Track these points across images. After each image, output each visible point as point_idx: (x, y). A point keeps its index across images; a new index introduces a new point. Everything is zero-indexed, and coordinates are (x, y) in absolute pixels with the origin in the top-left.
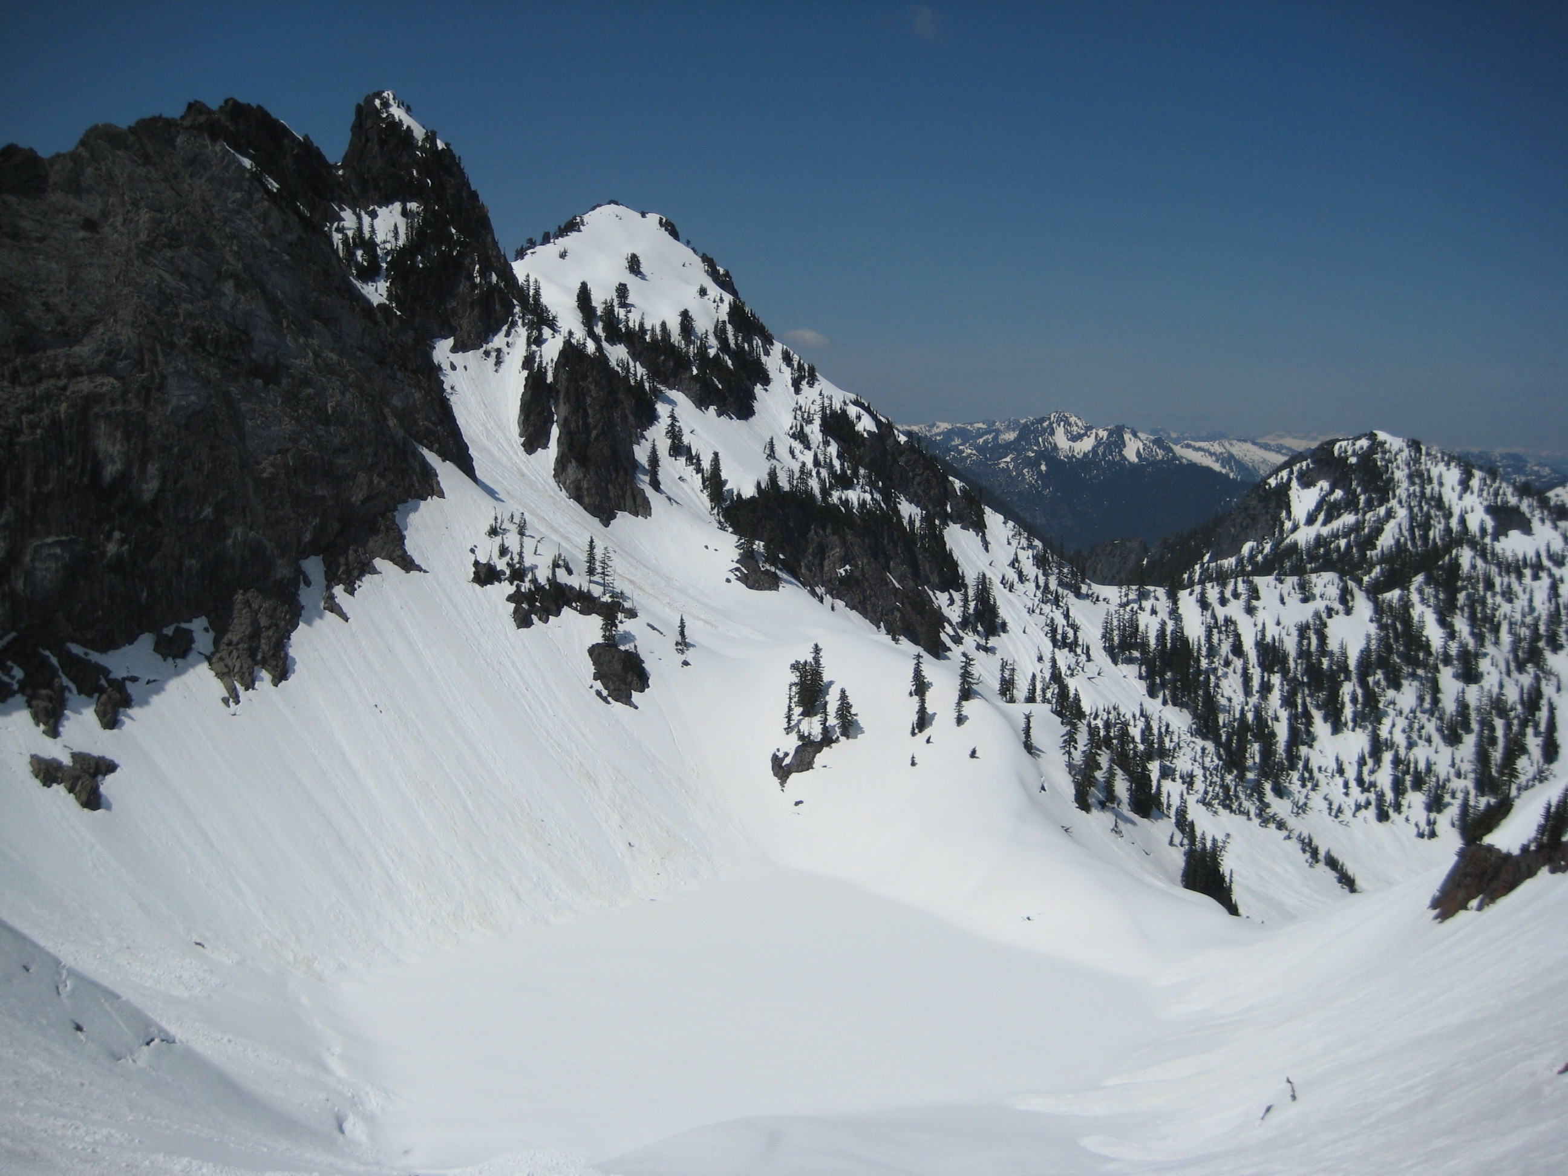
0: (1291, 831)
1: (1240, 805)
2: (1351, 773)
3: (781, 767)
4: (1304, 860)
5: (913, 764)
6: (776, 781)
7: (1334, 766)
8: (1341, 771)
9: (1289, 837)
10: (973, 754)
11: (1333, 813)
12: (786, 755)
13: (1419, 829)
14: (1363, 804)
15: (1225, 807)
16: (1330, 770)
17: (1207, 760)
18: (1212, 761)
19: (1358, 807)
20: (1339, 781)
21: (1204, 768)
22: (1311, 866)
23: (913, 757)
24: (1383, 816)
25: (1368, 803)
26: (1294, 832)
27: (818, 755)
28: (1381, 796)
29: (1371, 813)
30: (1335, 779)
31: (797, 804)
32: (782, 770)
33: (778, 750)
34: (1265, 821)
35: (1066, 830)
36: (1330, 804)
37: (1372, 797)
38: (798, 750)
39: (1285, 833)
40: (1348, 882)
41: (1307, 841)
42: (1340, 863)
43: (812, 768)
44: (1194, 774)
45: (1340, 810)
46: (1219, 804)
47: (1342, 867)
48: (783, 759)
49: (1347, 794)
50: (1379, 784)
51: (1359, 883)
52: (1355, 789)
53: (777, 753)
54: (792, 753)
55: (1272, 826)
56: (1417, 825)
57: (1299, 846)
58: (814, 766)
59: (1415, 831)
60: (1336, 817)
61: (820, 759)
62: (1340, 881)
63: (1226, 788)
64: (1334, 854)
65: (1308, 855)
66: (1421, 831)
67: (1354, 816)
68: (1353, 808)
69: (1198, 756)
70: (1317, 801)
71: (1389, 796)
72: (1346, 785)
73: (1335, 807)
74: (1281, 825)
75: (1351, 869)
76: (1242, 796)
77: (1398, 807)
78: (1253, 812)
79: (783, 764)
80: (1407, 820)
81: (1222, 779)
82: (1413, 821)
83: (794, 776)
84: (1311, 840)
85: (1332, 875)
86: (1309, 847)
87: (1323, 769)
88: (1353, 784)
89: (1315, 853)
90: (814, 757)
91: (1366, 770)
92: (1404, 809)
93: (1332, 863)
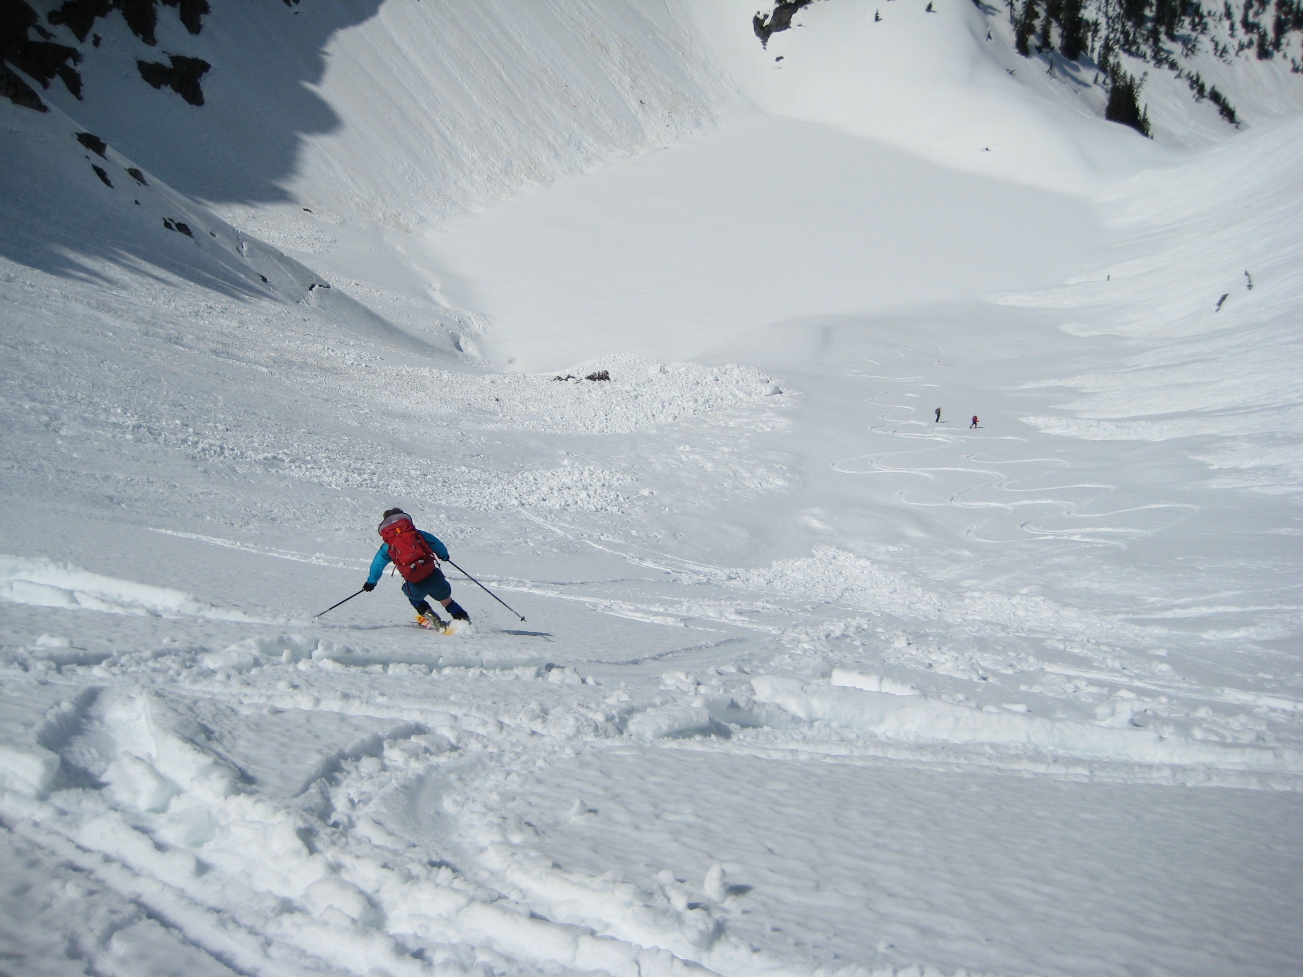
0: (1181, 71)
1: (1138, 49)
2: (1238, 16)
3: (762, 28)
4: (1192, 96)
5: (877, 19)
6: (758, 40)
7: (1222, 10)
8: (1229, 14)
9: (1178, 76)
10: (929, 8)
11: (1218, 54)
12: (766, 16)
13: (1295, 65)
14: (1246, 44)
15: (1125, 51)
16: (1218, 14)
17: (1110, 9)
18: (1114, 10)
19: (1242, 47)
20: (1226, 24)
21: (1107, 16)
22: (1197, 100)
23: (877, 14)
24: (1264, 54)
25: (1251, 43)
26: (1183, 71)
27: (794, 16)
28: (1263, 37)
29: (1252, 53)
30: (1222, 22)
31: (778, 59)
32: (763, 30)
33: (759, 13)
34: (1159, 62)
35: (1011, 73)
36: (1217, 45)
37: (1255, 37)
38: (776, 12)
39: (1176, 73)
40: (1228, 113)
41: (1195, 79)
42: (1223, 98)
43: (789, 27)
44: (1099, 21)
45: (1224, 50)
46: (1119, 48)
47: (1224, 101)
48: (763, 21)
49: (1232, 35)
50: (1262, 25)
51: (1239, 115)
52: (1240, 31)
53: (758, 16)
54: (771, 15)
55: (1166, 67)
56: (1293, 61)
57: (1188, 83)
58: (791, 25)
59: (1290, 66)
60: (1221, 56)
61: (796, 18)
62: (1221, 113)
63: (1126, 34)
64: (1218, 89)
65: (1195, 91)
66: (1296, 66)
67: (1237, 54)
68: (1237, 47)
69: (1102, 6)
70: (1205, 43)
71: (1271, 35)
72: (1232, 27)
73: (1220, 47)
74: (1173, 66)
75: (1232, 103)
76: (1140, 40)
77: (1277, 45)
78: (1149, 53)
79: (764, 25)
80: (1285, 56)
81: (1124, 26)
82: (1290, 58)
83: (774, 36)
84: (1198, 79)
85: (1214, 108)
86: (1196, 84)
87: (1212, 13)
88: (1238, 26)
89: (1201, 90)
90: (790, 17)
91: (1251, 13)
92: (1283, 47)
93: (1215, 97)
